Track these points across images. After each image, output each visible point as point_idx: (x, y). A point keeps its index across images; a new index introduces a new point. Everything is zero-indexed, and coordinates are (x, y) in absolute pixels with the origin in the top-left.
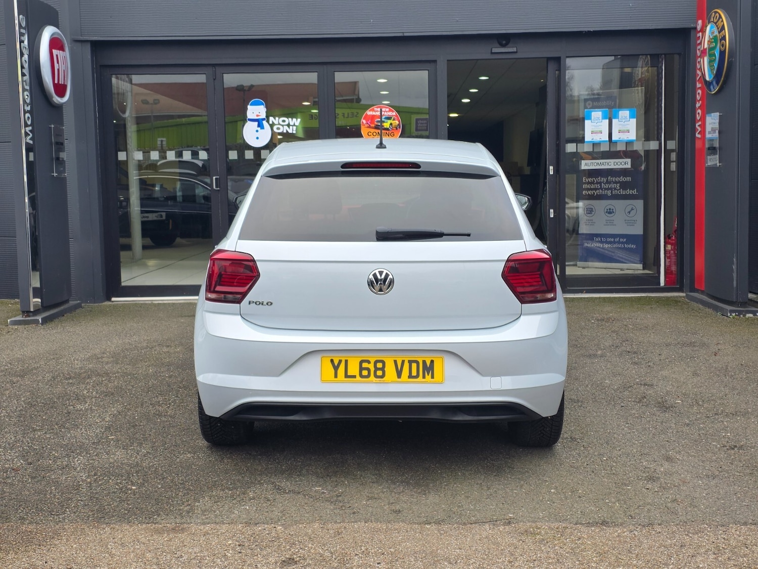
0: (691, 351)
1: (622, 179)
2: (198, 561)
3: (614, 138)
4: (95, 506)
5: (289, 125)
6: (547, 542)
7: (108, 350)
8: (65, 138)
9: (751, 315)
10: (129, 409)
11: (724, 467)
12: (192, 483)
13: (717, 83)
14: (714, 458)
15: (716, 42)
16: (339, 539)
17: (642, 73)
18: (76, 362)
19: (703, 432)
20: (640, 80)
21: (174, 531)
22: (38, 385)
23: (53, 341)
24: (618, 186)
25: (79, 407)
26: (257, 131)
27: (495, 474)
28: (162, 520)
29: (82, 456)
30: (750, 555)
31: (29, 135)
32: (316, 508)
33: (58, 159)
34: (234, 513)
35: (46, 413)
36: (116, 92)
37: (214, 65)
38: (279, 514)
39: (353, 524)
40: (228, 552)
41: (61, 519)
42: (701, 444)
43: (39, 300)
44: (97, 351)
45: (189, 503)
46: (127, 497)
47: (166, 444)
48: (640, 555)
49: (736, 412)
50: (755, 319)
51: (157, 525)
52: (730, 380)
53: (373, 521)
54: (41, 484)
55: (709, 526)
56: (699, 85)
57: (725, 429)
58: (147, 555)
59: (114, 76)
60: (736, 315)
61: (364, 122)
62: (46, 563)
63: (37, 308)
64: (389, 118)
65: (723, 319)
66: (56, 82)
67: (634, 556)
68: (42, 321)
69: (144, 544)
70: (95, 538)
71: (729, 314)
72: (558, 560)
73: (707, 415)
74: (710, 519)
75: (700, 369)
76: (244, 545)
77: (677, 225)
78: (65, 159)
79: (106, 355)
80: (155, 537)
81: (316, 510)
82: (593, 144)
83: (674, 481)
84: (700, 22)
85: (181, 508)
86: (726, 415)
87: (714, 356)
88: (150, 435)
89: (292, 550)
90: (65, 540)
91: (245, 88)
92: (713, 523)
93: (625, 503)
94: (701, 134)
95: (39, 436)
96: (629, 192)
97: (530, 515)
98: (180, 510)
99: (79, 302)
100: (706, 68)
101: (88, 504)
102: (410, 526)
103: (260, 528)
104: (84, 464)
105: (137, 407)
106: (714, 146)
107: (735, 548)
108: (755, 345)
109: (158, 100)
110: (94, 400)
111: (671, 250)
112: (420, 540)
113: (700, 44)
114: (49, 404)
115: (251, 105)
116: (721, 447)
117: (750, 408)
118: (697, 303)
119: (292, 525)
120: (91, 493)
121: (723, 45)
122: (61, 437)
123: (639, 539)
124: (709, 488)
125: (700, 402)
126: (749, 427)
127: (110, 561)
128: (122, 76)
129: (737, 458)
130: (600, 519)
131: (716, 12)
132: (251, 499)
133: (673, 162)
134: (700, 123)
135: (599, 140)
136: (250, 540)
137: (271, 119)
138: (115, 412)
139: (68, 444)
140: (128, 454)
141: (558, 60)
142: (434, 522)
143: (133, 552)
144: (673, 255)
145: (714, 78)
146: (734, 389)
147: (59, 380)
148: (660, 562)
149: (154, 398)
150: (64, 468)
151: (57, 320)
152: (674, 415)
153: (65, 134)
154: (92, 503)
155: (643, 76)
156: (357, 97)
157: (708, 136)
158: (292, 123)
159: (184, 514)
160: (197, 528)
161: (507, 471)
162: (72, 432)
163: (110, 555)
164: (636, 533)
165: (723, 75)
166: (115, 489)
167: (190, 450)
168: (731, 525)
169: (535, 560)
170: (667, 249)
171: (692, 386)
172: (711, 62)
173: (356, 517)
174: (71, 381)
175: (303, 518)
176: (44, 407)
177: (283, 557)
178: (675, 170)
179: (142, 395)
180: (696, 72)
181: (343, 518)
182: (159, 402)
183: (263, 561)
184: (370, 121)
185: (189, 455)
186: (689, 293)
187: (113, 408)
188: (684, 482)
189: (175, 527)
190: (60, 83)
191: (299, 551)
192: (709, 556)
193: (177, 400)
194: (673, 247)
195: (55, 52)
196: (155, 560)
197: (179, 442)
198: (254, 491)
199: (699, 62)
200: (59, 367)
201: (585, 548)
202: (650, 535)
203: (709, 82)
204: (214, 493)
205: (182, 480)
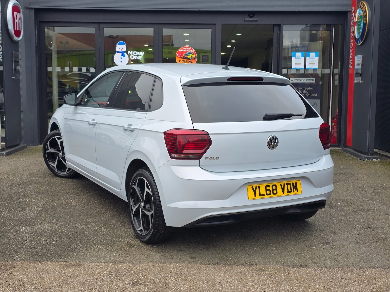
0: (345, 178)
1: (309, 88)
2: (88, 282)
3: (307, 67)
4: (33, 252)
5: (138, 55)
6: (272, 275)
7: (41, 170)
8: (20, 59)
9: (375, 160)
10: (51, 202)
11: (363, 238)
12: (85, 241)
13: (362, 40)
14: (358, 233)
15: (362, 18)
16: (162, 272)
17: (322, 34)
18: (24, 176)
19: (352, 219)
20: (321, 37)
21: (75, 266)
22: (3, 187)
23: (12, 165)
24: (307, 92)
25: (25, 199)
26: (121, 58)
27: (244, 239)
28: (69, 260)
29: (26, 226)
30: (377, 284)
31: (1, 56)
32: (151, 255)
33: (15, 69)
34: (107, 257)
35: (8, 203)
36: (47, 36)
37: (99, 23)
38: (131, 258)
39: (170, 264)
40: (104, 278)
41: (15, 259)
42: (351, 225)
43: (5, 144)
44: (35, 171)
45: (84, 251)
46: (50, 248)
47: (71, 220)
48: (320, 283)
49: (368, 209)
50: (377, 162)
51: (66, 263)
52: (365, 193)
53: (181, 262)
54: (4, 240)
55: (356, 268)
56: (352, 41)
57: (363, 218)
58: (61, 278)
59: (46, 27)
60: (368, 160)
61: (178, 55)
62: (7, 282)
63: (3, 148)
64: (191, 53)
65: (361, 162)
66: (15, 29)
67: (317, 283)
68: (6, 154)
69: (59, 272)
70: (33, 269)
71: (364, 159)
72: (278, 285)
73: (353, 211)
74: (356, 265)
75: (350, 187)
76: (112, 274)
77: (338, 113)
78: (19, 70)
79: (39, 173)
80: (65, 269)
81: (151, 256)
82: (296, 70)
83: (337, 245)
84: (353, 8)
85: (79, 254)
86: (363, 211)
87: (357, 181)
88: (63, 215)
89: (138, 277)
90: (17, 270)
91: (114, 37)
92: (358, 267)
93: (312, 256)
94: (352, 66)
95: (4, 215)
96: (313, 95)
97: (263, 261)
98: (78, 255)
99: (25, 145)
100: (356, 32)
101: (30, 251)
102: (200, 265)
103: (121, 265)
104: (28, 230)
105: (56, 201)
106: (359, 72)
107: (370, 280)
108: (377, 175)
109: (68, 42)
110: (33, 196)
111: (335, 125)
112: (205, 273)
113: (353, 19)
114: (9, 198)
115: (118, 44)
116: (361, 227)
117: (376, 208)
118: (348, 153)
119: (138, 264)
120: (31, 245)
121: (365, 20)
122: (15, 215)
123: (319, 275)
124: (355, 248)
125: (350, 204)
126: (375, 217)
127: (41, 281)
128: (51, 27)
129: (370, 234)
130: (299, 264)
131: (362, 3)
132: (116, 250)
133: (337, 80)
134: (352, 60)
135: (299, 68)
136: (116, 272)
137: (129, 52)
138: (44, 203)
139: (19, 219)
140: (51, 225)
141: (279, 25)
142: (213, 264)
143: (53, 277)
144: (335, 128)
145: (360, 37)
146: (367, 197)
147: (14, 185)
148: (331, 287)
149: (65, 196)
150: (17, 232)
151: (14, 154)
152: (336, 210)
153: (20, 56)
154: (32, 250)
155: (322, 35)
156: (171, 43)
157: (356, 67)
158: (139, 55)
159: (81, 257)
160: (88, 264)
161: (251, 238)
162: (21, 213)
163: (41, 278)
164: (318, 271)
165: (365, 36)
166: (44, 243)
167: (84, 223)
168: (367, 268)
169: (265, 285)
170: (332, 125)
171: (346, 195)
172: (358, 29)
173: (172, 261)
174: (21, 186)
175: (144, 260)
176: (7, 199)
177: (133, 281)
178: (337, 84)
179: (58, 194)
180: (350, 33)
181: (165, 260)
182: (68, 198)
183: (122, 283)
184: (181, 54)
185: (83, 226)
186: (343, 148)
187: (43, 200)
188: (342, 245)
189: (76, 264)
190: (18, 30)
191: (141, 278)
192: (356, 284)
193: (77, 197)
194: (335, 124)
195: (15, 13)
196: (65, 282)
197: (78, 219)
198: (118, 246)
199: (352, 28)
200: (14, 178)
201: (292, 279)
202: (326, 272)
203: (357, 39)
204: (97, 247)
205: (80, 239)
